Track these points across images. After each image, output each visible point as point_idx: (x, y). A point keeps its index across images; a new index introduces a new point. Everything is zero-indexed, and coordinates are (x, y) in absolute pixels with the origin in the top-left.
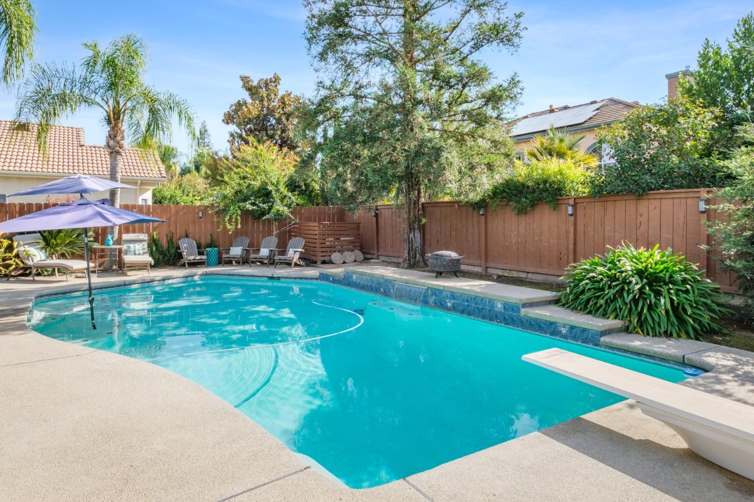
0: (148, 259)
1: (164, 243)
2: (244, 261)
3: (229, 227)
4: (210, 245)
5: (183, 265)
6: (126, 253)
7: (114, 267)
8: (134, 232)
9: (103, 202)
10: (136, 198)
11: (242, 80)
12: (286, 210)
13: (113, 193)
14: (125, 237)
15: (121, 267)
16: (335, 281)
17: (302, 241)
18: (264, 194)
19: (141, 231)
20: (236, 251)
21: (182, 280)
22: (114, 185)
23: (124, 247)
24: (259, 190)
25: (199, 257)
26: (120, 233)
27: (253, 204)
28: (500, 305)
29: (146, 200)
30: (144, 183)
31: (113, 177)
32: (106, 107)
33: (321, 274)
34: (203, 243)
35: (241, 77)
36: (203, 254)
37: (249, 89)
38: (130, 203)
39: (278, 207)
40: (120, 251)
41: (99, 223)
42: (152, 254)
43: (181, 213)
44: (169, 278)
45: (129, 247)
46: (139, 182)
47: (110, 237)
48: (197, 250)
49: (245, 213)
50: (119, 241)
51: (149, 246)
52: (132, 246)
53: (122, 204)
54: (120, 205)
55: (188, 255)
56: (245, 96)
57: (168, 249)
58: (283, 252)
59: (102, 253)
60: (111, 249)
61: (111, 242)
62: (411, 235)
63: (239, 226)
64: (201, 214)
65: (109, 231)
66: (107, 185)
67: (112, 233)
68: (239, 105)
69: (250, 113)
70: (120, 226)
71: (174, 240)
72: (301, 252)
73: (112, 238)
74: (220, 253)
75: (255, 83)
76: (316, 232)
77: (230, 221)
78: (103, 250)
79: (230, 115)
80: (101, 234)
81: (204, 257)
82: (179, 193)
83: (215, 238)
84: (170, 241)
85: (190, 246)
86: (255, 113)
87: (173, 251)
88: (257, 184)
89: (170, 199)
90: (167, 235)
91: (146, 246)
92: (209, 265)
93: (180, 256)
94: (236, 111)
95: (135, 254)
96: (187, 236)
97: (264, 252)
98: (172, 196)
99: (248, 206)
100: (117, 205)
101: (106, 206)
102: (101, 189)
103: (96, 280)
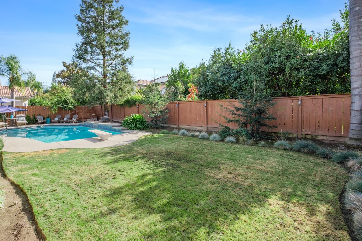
0: (26, 122)
1: (32, 117)
2: (59, 122)
3: (53, 112)
4: (48, 118)
5: (38, 124)
6: (18, 120)
7: (14, 125)
8: (21, 114)
9: (9, 106)
10: (22, 104)
11: (63, 63)
12: (72, 107)
13: (12, 103)
14: (17, 115)
15: (16, 124)
16: (83, 126)
17: (77, 116)
18: (66, 102)
19: (23, 114)
20: (56, 119)
21: (37, 127)
22: (12, 100)
23: (17, 119)
24: (64, 101)
25: (43, 121)
26: (16, 114)
27: (62, 105)
28: (109, 127)
29: (26, 104)
30: (24, 99)
31: (12, 97)
32: (9, 76)
33: (80, 124)
34: (45, 117)
35: (62, 62)
36: (45, 120)
37: (66, 66)
38: (19, 105)
39: (69, 106)
40: (16, 120)
41: (8, 111)
42: (27, 120)
43: (37, 108)
44: (32, 127)
45: (19, 119)
46: (23, 98)
47: (12, 116)
48: (43, 119)
49: (59, 108)
50: (15, 117)
51: (26, 118)
52: (20, 118)
53: (16, 105)
54: (15, 106)
55: (39, 121)
56: (65, 69)
57: (33, 119)
58: (72, 119)
59: (9, 121)
60: (13, 119)
61: (12, 117)
62: (105, 113)
63: (57, 112)
64: (44, 108)
65: (11, 114)
66: (11, 100)
67: (13, 114)
68: (62, 71)
69: (66, 75)
70: (15, 112)
71: (35, 116)
72: (77, 119)
73: (13, 116)
74: (51, 120)
75: (68, 65)
76: (82, 113)
77: (54, 110)
78: (9, 120)
79: (59, 75)
80: (9, 115)
81: (45, 121)
82: (42, 100)
83: (50, 115)
84: (34, 117)
85: (41, 118)
86: (67, 75)
87: (34, 120)
88: (63, 99)
89: (38, 103)
90: (32, 115)
91: (25, 118)
92: (47, 123)
93: (37, 121)
94: (61, 74)
95: (21, 121)
96: (40, 115)
97: (65, 119)
98: (39, 102)
99: (60, 106)
100: (14, 107)
101: (10, 107)
102: (8, 102)
103: (8, 128)
